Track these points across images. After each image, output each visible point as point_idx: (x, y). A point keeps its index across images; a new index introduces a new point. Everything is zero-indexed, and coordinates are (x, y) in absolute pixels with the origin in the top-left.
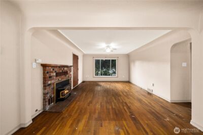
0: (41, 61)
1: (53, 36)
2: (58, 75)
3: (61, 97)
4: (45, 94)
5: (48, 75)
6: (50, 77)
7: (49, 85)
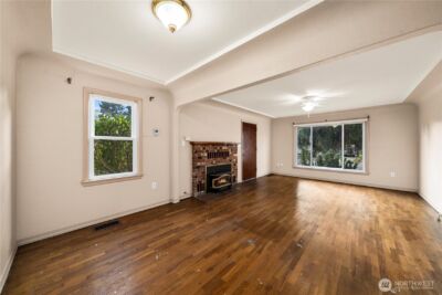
0: (189, 139)
1: (204, 105)
2: (210, 156)
3: (214, 187)
4: (194, 177)
5: (196, 155)
6: (200, 158)
7: (198, 167)
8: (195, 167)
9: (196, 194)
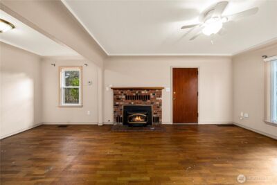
0: (111, 86)
2: (127, 98)
3: (129, 122)
4: (115, 112)
5: (116, 97)
7: (117, 105)
8: (115, 105)
9: (116, 124)
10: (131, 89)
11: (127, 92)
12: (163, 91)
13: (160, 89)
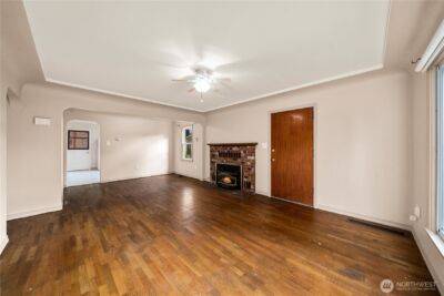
2: (221, 155)
9: (211, 182)
10: (224, 146)
11: (220, 149)
12: (257, 148)
13: (254, 145)
